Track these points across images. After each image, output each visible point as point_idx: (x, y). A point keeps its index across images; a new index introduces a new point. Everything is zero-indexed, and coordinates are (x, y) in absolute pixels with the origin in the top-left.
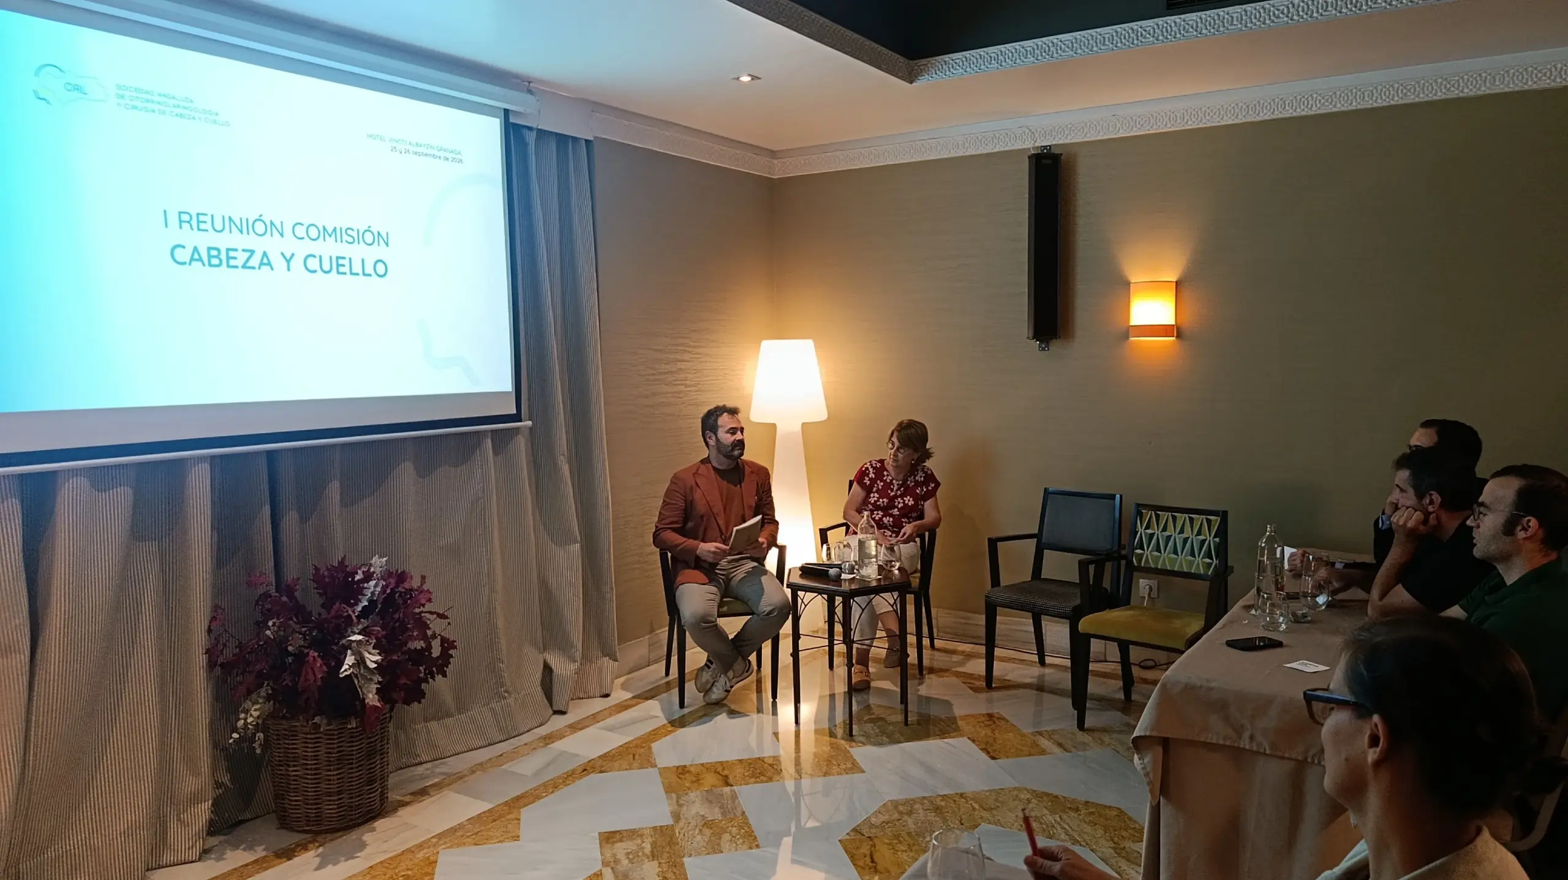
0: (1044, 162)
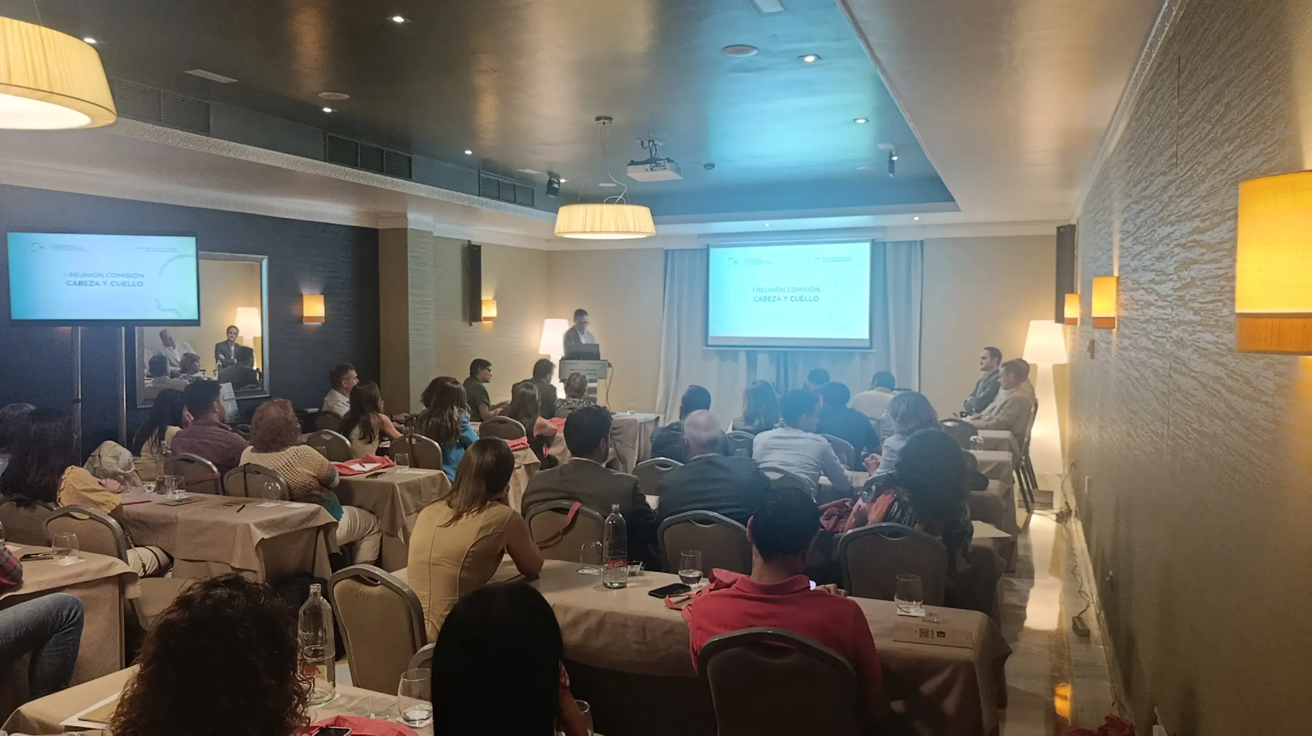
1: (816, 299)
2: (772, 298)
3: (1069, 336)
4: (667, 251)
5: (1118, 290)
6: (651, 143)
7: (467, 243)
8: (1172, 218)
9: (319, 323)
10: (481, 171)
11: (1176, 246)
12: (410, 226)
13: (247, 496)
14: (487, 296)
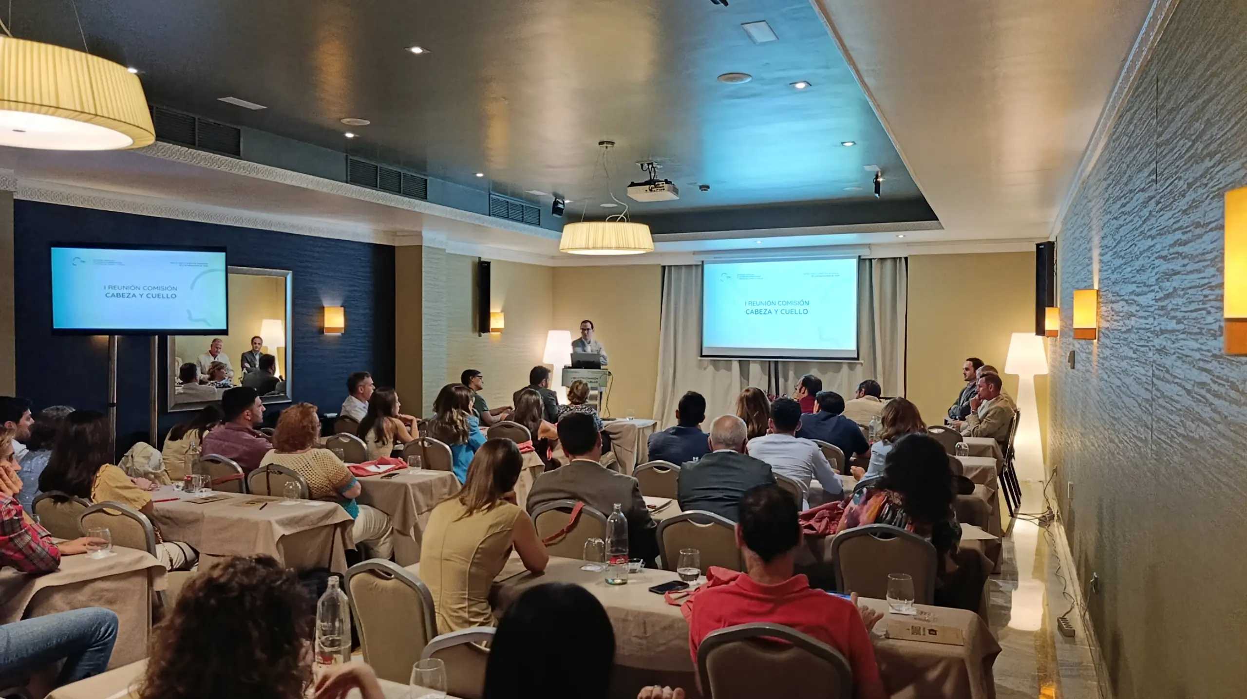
0: (1040, 247)
1: (806, 312)
2: (763, 311)
3: (1049, 347)
4: (664, 267)
5: (1098, 303)
6: (650, 166)
7: (477, 260)
8: (1153, 232)
9: (339, 334)
10: (491, 192)
11: (1157, 258)
12: (425, 244)
13: (269, 494)
14: (495, 308)
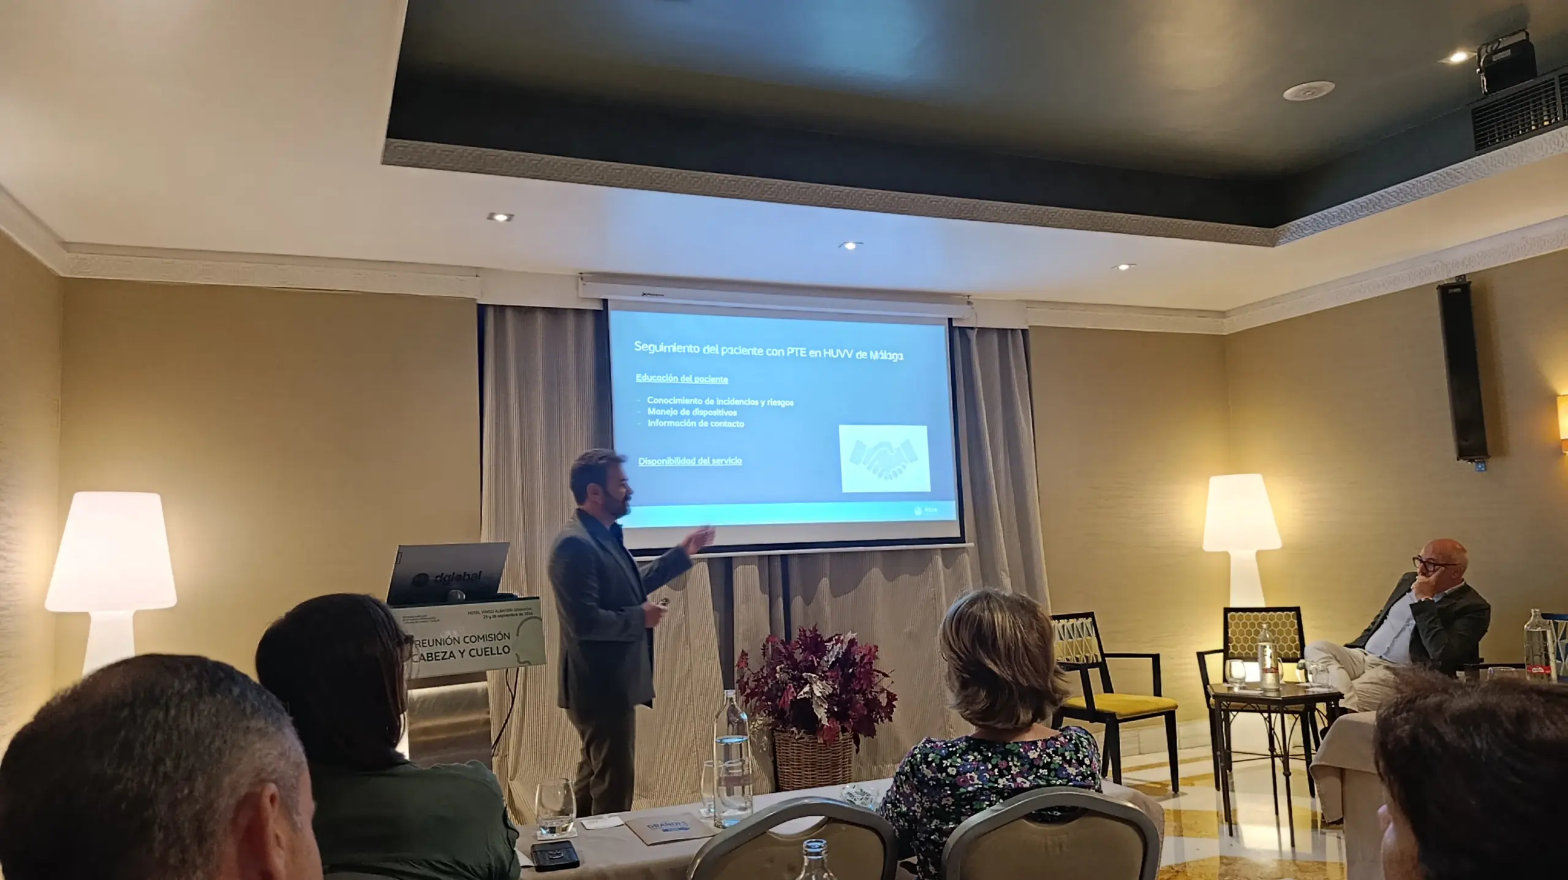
0: (1451, 291)
